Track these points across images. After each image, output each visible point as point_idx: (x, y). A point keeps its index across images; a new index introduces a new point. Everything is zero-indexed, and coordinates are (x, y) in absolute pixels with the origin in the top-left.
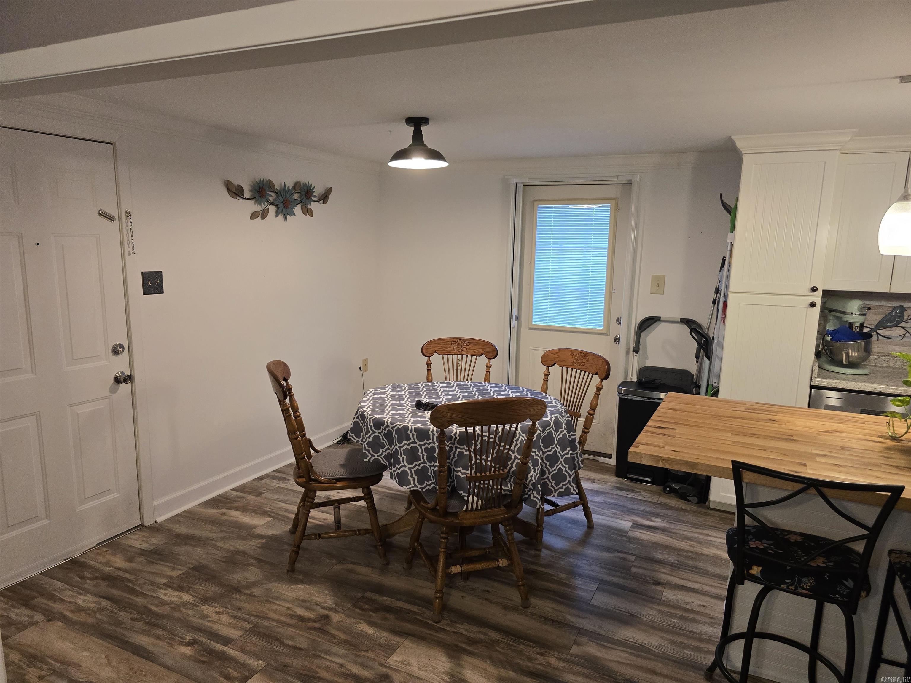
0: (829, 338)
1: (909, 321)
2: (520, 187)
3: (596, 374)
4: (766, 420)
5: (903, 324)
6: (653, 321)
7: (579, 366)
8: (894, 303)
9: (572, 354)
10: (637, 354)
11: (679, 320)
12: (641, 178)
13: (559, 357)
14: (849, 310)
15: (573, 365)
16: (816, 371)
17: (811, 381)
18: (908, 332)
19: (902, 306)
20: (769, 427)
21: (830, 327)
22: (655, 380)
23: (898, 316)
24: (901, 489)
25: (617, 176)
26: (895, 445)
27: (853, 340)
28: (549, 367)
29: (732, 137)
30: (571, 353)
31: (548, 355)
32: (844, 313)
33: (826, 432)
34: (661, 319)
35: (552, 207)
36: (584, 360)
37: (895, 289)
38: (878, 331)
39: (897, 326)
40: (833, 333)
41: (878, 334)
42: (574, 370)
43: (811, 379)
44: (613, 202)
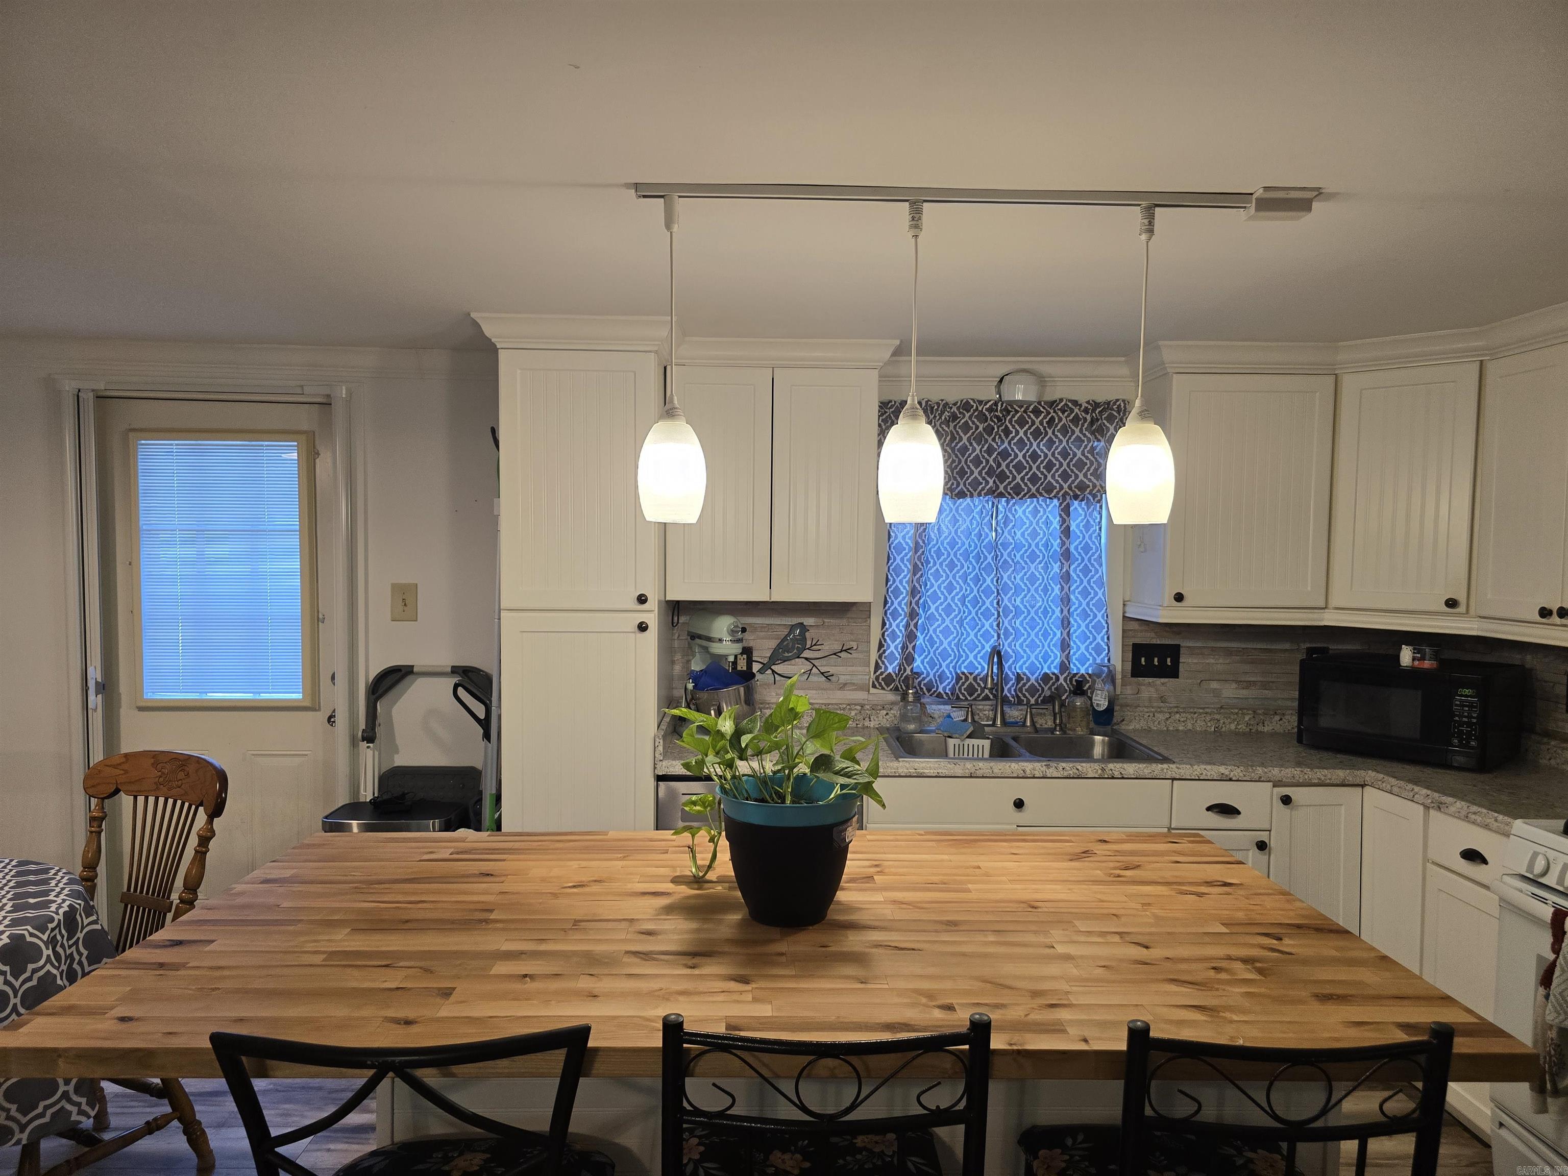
0: (690, 686)
1: (814, 648)
2: (88, 399)
3: (201, 804)
4: (474, 875)
5: (806, 654)
6: (400, 674)
7: (170, 789)
8: (790, 619)
9: (155, 765)
10: (371, 745)
11: (449, 670)
12: (350, 393)
13: (126, 772)
14: (715, 634)
15: (158, 789)
16: (661, 748)
17: (655, 768)
18: (814, 665)
19: (802, 624)
20: (465, 893)
21: (697, 666)
22: (404, 795)
23: (797, 640)
24: (583, 1032)
25: (302, 387)
26: (689, 897)
27: (727, 685)
28: (103, 799)
29: (473, 315)
30: (152, 760)
31: (100, 771)
32: (709, 639)
33: (574, 887)
34: (415, 670)
35: (172, 445)
36: (181, 775)
37: (779, 596)
38: (773, 667)
39: (798, 657)
40: (696, 678)
41: (773, 671)
42: (161, 800)
43: (655, 764)
44: (304, 437)
